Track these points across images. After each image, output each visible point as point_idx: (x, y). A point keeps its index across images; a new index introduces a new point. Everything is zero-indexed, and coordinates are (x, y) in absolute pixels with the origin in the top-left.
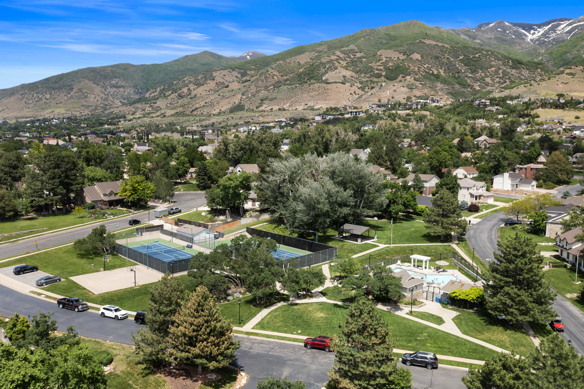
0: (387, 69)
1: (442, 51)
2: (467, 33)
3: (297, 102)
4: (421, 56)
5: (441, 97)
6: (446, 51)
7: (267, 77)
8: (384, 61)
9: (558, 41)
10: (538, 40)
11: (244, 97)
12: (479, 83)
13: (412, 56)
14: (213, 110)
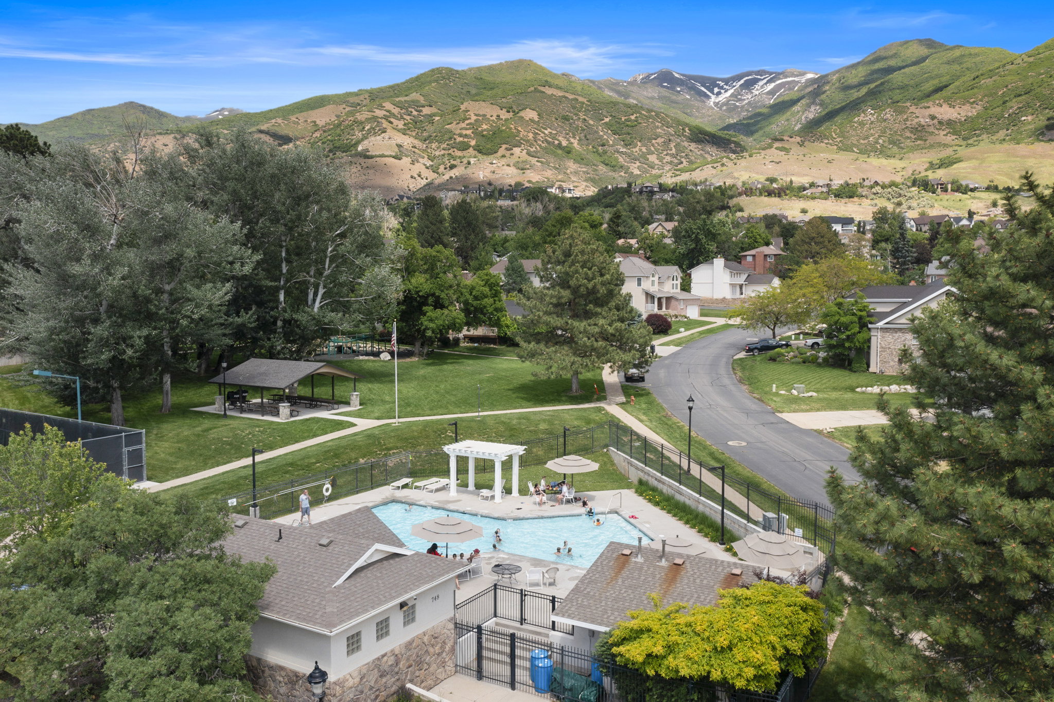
0: (479, 135)
1: (574, 108)
2: (614, 87)
4: (539, 115)
5: (576, 184)
6: (582, 107)
8: (472, 121)
9: (756, 107)
10: (726, 103)
12: (638, 164)
13: (522, 114)
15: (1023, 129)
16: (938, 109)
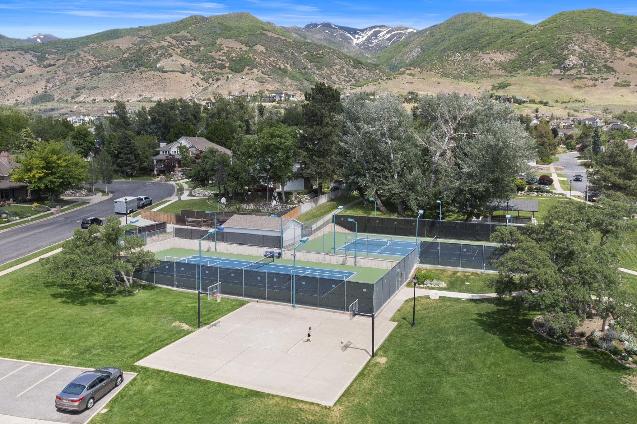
0: (230, 59)
2: (297, 32)
3: (128, 92)
4: (265, 49)
5: (295, 92)
6: (290, 45)
7: (79, 62)
8: (225, 51)
9: (380, 47)
10: (363, 45)
11: (51, 85)
12: (326, 81)
13: (255, 48)
14: (6, 100)
15: (540, 68)
16: (495, 55)
